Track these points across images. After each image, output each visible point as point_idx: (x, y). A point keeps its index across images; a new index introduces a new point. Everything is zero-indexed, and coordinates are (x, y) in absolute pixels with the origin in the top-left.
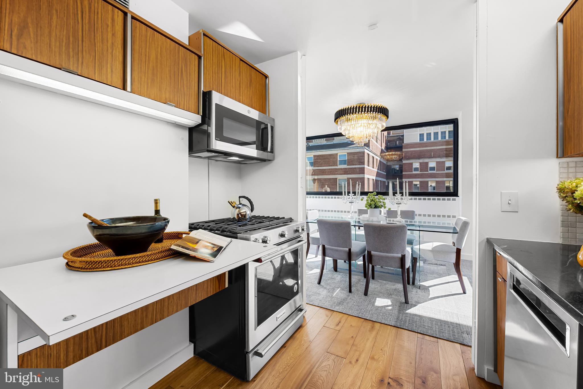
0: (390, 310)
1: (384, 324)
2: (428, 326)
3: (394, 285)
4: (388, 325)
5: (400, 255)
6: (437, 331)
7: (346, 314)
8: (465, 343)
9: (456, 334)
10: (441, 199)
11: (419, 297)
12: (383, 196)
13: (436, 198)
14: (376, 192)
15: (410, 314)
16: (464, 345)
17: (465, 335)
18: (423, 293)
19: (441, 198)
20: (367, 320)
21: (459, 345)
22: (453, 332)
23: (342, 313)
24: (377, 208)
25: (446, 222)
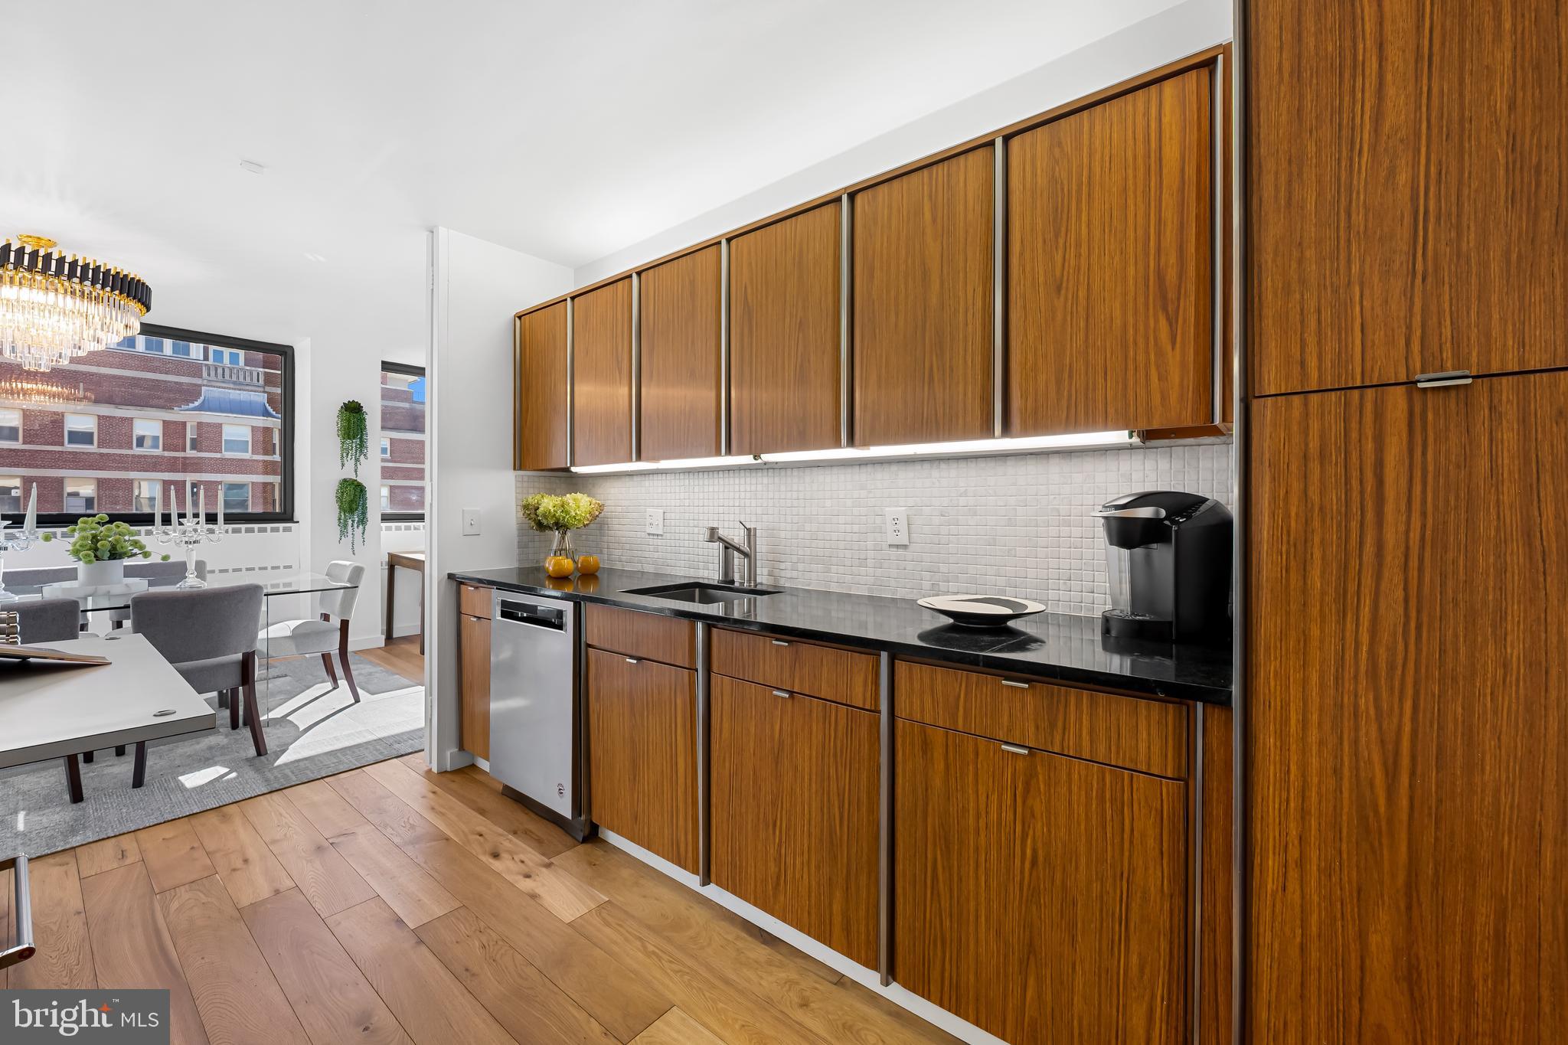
0: (234, 778)
1: (243, 800)
2: (333, 763)
3: (198, 743)
4: (255, 797)
5: (239, 656)
6: (354, 761)
7: (124, 834)
8: (403, 753)
9: (383, 751)
10: (256, 530)
11: (279, 737)
12: (131, 526)
13: (243, 527)
14: (107, 514)
15: (286, 764)
16: (402, 756)
17: (397, 746)
18: (282, 729)
19: (256, 526)
20: (198, 813)
21: (395, 759)
22: (377, 750)
23: (108, 838)
24: (114, 559)
25: (281, 581)
